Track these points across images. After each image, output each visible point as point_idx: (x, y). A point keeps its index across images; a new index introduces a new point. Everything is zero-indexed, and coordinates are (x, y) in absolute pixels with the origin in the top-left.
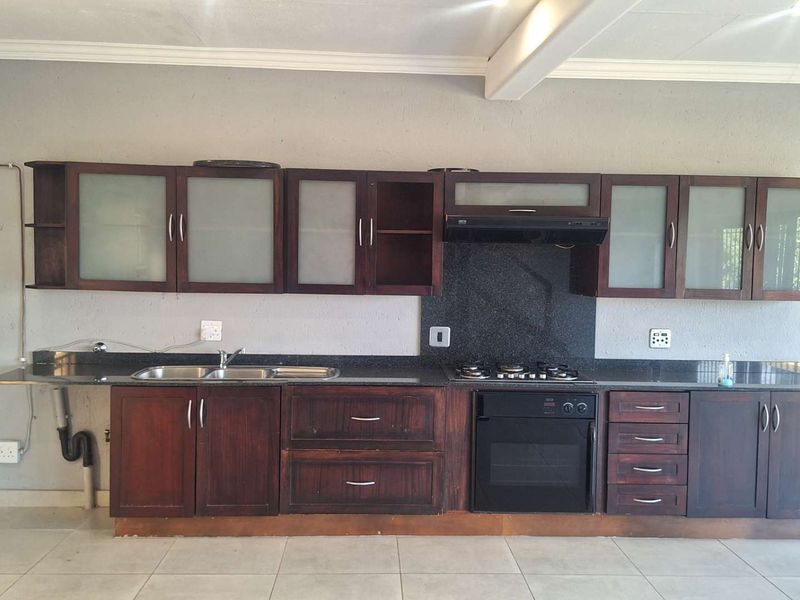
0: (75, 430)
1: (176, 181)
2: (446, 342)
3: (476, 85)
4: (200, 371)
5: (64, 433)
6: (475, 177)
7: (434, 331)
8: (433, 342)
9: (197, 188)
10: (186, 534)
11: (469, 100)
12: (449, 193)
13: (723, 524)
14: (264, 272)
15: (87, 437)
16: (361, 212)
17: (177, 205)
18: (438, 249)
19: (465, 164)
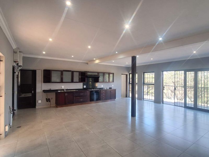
0: (48, 99)
1: (62, 72)
2: (85, 87)
3: (87, 63)
4: (63, 91)
5: (47, 99)
6: (88, 72)
7: (84, 86)
8: (84, 87)
9: (64, 73)
10: (65, 107)
11: (87, 65)
12: (87, 73)
13: (108, 100)
14: (70, 81)
15: (49, 99)
16: (79, 75)
17: (62, 74)
18: (86, 78)
19: (88, 71)
